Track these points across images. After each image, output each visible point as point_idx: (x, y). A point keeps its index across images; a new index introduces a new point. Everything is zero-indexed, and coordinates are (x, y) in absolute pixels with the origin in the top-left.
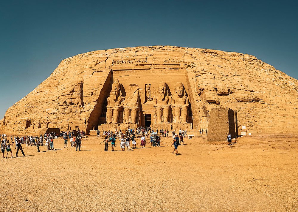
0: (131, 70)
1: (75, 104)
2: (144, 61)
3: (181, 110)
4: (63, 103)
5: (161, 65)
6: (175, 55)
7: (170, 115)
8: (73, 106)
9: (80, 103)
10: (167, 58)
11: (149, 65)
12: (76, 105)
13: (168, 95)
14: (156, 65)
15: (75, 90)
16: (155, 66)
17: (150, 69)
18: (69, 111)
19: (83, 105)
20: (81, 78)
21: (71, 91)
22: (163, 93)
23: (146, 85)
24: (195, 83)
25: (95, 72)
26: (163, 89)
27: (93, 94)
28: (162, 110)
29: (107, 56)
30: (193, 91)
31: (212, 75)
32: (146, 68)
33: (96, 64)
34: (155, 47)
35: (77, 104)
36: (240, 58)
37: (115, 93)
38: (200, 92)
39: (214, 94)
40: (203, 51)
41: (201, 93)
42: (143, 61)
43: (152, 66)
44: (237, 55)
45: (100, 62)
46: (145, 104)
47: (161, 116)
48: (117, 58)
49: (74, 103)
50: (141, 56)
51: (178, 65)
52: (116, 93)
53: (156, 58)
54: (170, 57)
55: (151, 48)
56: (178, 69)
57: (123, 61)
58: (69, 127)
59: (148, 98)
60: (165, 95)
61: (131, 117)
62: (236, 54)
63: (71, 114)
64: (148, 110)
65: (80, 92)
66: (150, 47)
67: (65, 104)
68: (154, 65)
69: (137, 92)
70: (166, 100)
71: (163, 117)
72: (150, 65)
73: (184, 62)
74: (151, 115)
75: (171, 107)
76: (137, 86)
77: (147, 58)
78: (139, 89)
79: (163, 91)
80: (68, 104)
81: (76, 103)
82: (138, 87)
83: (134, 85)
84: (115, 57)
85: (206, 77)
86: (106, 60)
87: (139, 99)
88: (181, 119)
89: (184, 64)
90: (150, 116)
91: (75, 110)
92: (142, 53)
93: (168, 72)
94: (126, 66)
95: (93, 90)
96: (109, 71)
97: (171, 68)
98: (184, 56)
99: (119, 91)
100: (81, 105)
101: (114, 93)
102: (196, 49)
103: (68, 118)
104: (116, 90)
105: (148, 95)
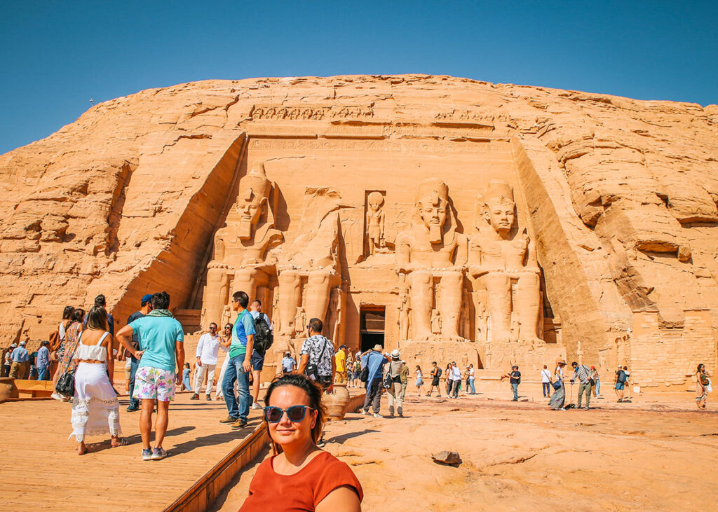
0: (316, 137)
1: (77, 238)
2: (362, 112)
3: (515, 287)
4: (27, 229)
5: (425, 126)
6: (475, 101)
7: (467, 309)
8: (66, 245)
9: (100, 238)
10: (445, 107)
11: (379, 124)
12: (81, 245)
13: (456, 230)
14: (405, 124)
15: (90, 185)
16: (404, 129)
17: (382, 138)
18: (40, 264)
19: (112, 246)
20: (131, 153)
21: (74, 190)
22: (437, 218)
23: (368, 192)
24: (564, 183)
25: (184, 137)
26: (434, 205)
27: (160, 210)
28: (434, 286)
29: (235, 95)
30: (560, 212)
31: (634, 150)
32: (369, 135)
33: (193, 115)
34: (401, 76)
35: (87, 242)
36: (693, 117)
37: (248, 213)
38: (594, 213)
39: (663, 220)
40: (567, 96)
41: (599, 215)
42: (358, 112)
43: (394, 128)
44: (680, 107)
45: (208, 110)
46: (363, 264)
47: (431, 312)
48: (266, 102)
49: (72, 236)
50: (352, 100)
51: (486, 127)
52: (253, 212)
53: (407, 107)
54: (453, 106)
55: (387, 81)
56: (488, 141)
57: (290, 111)
58: (23, 337)
59: (376, 241)
60: (445, 227)
61: (304, 311)
62: (677, 105)
63: (45, 279)
64: (375, 290)
65: (110, 196)
66: (384, 76)
67: (33, 234)
68: (398, 124)
69: (333, 218)
70: (448, 247)
71: (439, 314)
72: (385, 124)
73: (508, 119)
74: (384, 307)
75: (469, 276)
76: (333, 195)
77: (372, 105)
78: (340, 207)
79: (434, 213)
80: (44, 236)
81: (82, 234)
82: (336, 202)
83: (321, 192)
84: (261, 99)
85: (612, 158)
86: (229, 106)
87: (339, 242)
88: (515, 326)
89: (509, 126)
90: (380, 312)
91: (70, 264)
92: (359, 92)
93: (449, 149)
94: (296, 126)
95: (167, 196)
96: (236, 135)
97: (460, 137)
98: (504, 104)
99: (263, 206)
100: (100, 247)
101: (241, 212)
102: (541, 90)
103: (32, 292)
104: (250, 200)
105: (373, 233)
